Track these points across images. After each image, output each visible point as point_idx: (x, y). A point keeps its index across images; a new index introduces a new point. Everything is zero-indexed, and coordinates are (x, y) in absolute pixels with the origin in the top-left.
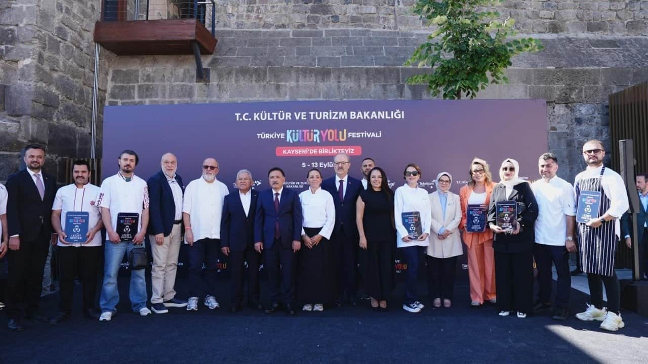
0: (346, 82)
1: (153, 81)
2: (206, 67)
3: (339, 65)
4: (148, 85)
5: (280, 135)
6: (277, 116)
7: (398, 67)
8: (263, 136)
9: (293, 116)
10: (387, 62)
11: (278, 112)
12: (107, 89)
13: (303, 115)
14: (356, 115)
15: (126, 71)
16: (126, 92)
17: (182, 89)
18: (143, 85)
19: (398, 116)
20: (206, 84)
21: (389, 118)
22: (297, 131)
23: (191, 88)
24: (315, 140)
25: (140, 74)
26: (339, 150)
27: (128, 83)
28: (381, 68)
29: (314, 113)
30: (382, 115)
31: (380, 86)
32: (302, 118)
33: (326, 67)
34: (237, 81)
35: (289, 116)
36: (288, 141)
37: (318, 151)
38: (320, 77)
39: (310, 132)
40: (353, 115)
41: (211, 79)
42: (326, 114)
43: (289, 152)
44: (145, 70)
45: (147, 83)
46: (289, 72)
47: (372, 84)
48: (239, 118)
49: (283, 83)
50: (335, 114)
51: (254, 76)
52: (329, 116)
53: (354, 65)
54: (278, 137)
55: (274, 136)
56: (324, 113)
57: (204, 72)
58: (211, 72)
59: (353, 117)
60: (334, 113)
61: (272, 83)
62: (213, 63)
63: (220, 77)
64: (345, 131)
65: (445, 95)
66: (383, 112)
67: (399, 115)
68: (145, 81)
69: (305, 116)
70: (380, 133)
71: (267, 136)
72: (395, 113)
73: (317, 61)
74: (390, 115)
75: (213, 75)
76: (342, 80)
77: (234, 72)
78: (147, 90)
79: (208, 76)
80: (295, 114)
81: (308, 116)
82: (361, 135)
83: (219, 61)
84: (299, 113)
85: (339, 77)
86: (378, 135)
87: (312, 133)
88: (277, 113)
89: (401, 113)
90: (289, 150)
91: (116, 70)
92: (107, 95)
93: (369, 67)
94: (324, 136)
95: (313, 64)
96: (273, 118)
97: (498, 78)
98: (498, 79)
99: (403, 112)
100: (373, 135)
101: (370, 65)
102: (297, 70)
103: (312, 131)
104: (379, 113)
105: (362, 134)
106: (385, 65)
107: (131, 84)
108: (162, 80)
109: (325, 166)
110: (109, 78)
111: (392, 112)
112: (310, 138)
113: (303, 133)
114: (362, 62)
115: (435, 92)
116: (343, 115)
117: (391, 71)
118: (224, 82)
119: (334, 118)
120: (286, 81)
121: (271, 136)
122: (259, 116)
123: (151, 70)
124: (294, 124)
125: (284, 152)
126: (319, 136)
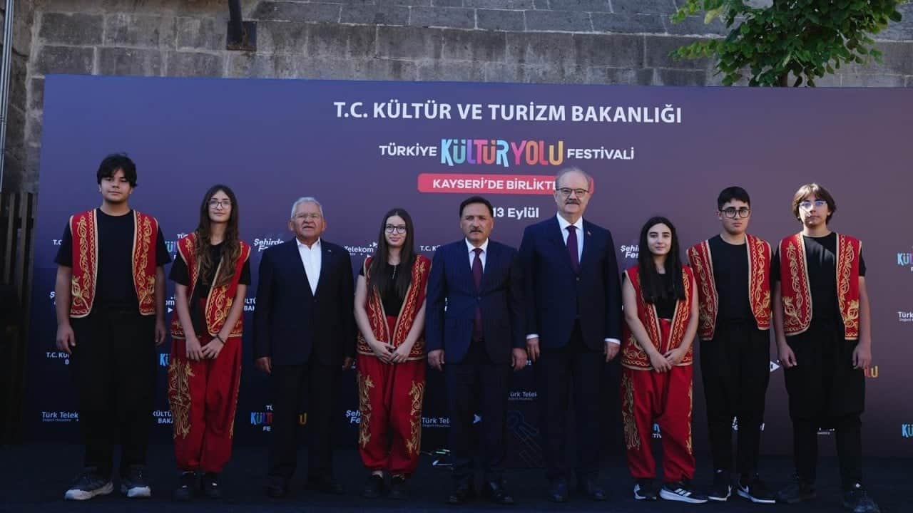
0: (535, 62)
1: (133, 42)
2: (249, 20)
3: (522, 28)
4: (124, 51)
5: (428, 151)
6: (422, 109)
7: (641, 34)
8: (392, 151)
9: (454, 112)
10: (617, 25)
11: (425, 102)
12: (29, 52)
13: (476, 110)
14: (584, 113)
15: (74, 16)
16: (72, 61)
17: (197, 61)
18: (109, 50)
19: (670, 118)
20: (247, 55)
21: (652, 121)
22: (463, 142)
23: (216, 60)
24: (499, 162)
25: (105, 25)
26: (548, 183)
27: (78, 43)
28: (605, 36)
29: (498, 106)
30: (636, 115)
31: (604, 71)
32: (474, 117)
33: (496, 30)
34: (312, 51)
35: (447, 112)
36: (443, 161)
37: (505, 184)
38: (482, 51)
39: (490, 145)
40: (577, 113)
41: (257, 44)
42: (522, 110)
43: (446, 184)
44: (115, 18)
45: (118, 45)
46: (421, 37)
47: (588, 68)
48: (343, 114)
49: (407, 60)
50: (540, 109)
51: (348, 41)
52: (528, 113)
53: (552, 27)
54: (424, 154)
55: (414, 151)
56: (518, 107)
57: (244, 30)
58: (259, 29)
59: (578, 117)
60: (538, 107)
61: (386, 58)
62: (263, 12)
63: (278, 41)
64: (561, 144)
65: (753, 83)
66: (639, 109)
67: (670, 115)
68: (116, 41)
69: (480, 112)
70: (632, 152)
71: (400, 151)
72: (664, 112)
73: (476, 17)
74: (651, 115)
75: (263, 38)
76: (526, 57)
77: (307, 32)
78: (121, 59)
79: (252, 38)
80: (460, 106)
81: (486, 112)
82: (593, 154)
83: (276, 9)
84: (468, 106)
85: (522, 51)
86: (629, 155)
87: (493, 148)
88: (422, 105)
89: (675, 113)
90: (446, 181)
91: (50, 15)
92: (29, 67)
93: (582, 33)
94: (518, 154)
95: (470, 23)
96: (413, 114)
97: (862, 51)
98: (862, 53)
99: (679, 110)
100: (618, 155)
101: (584, 30)
102: (437, 35)
103: (493, 142)
104: (631, 110)
105: (596, 151)
106: (614, 29)
107: (85, 46)
108: (155, 40)
109: (520, 216)
110: (36, 29)
111: (657, 110)
112: (489, 158)
113: (474, 147)
114: (566, 22)
115: (729, 77)
116: (557, 113)
117: (626, 42)
118: (286, 53)
119: (539, 118)
120: (414, 56)
121: (410, 151)
122: (385, 109)
123: (129, 20)
124: (455, 128)
125: (436, 184)
126: (507, 153)
